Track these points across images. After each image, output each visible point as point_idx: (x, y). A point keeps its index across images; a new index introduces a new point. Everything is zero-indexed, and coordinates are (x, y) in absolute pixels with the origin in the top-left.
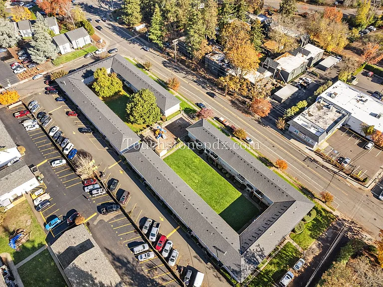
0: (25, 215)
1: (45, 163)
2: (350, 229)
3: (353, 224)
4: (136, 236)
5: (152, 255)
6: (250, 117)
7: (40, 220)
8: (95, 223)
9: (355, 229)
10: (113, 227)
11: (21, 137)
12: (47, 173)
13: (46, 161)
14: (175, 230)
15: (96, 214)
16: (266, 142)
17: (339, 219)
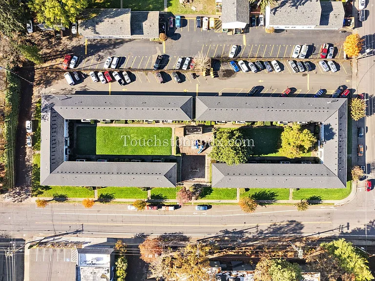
0: (202, 8)
1: (243, 42)
2: (19, 194)
3: (20, 200)
4: (126, 66)
5: (106, 67)
6: (156, 235)
7: (190, 15)
8: (157, 48)
9: (17, 198)
10: (144, 57)
11: (292, 38)
12: (230, 39)
13: (245, 44)
14: (110, 91)
15: (164, 52)
16: (121, 219)
17: (29, 195)
